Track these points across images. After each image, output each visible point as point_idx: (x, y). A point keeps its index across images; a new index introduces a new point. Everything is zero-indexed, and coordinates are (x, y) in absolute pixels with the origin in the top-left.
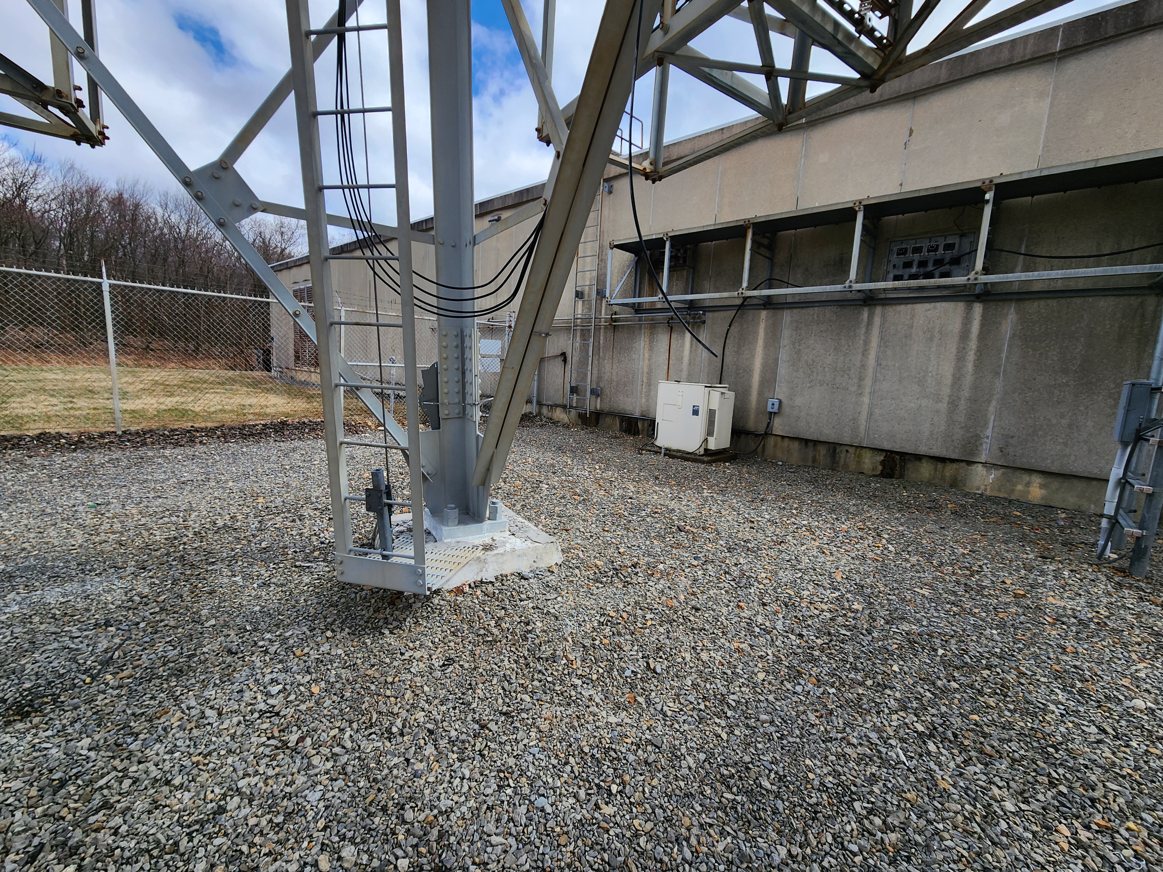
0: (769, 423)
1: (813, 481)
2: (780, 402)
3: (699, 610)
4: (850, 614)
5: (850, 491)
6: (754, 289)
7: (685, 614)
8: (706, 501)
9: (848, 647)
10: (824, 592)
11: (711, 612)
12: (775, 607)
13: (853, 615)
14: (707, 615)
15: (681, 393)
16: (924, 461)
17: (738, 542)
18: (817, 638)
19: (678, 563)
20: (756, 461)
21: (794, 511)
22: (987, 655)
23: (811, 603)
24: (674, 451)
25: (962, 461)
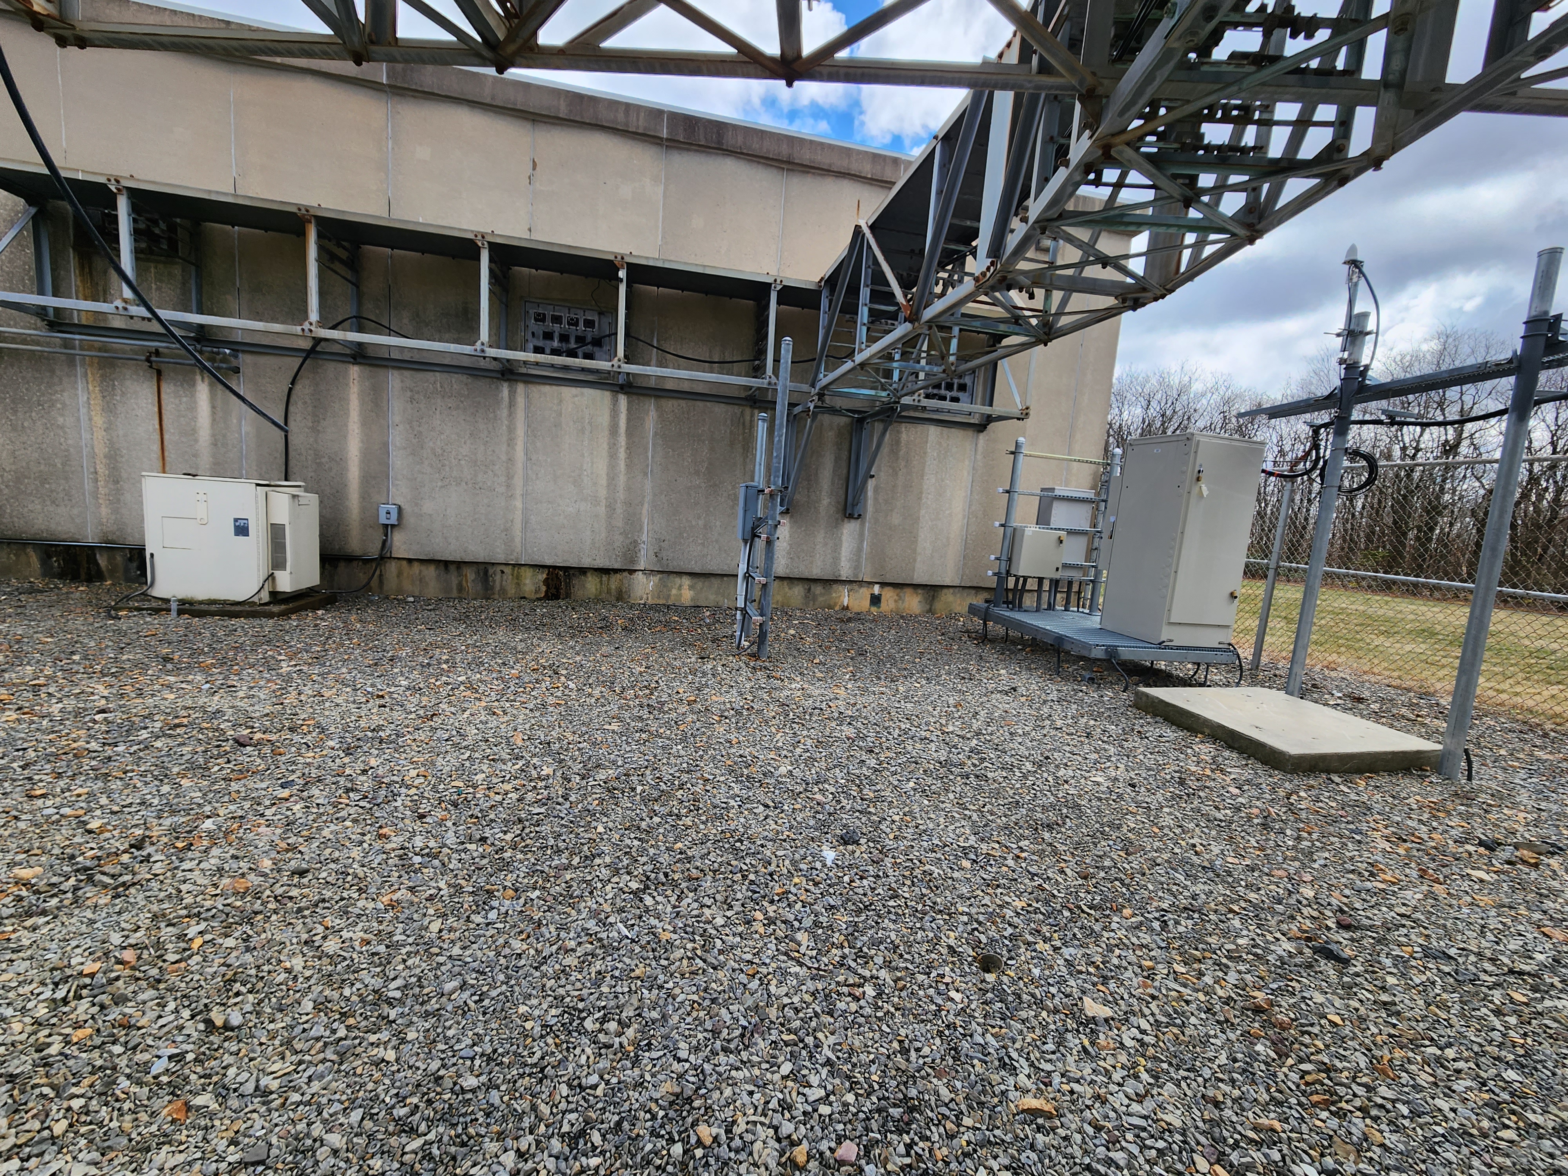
0: (384, 542)
1: (463, 618)
2: (400, 509)
3: (307, 871)
4: (541, 784)
5: (513, 624)
6: (334, 328)
7: (279, 891)
8: (288, 679)
9: (545, 829)
10: (504, 767)
11: (333, 866)
12: (439, 814)
13: (543, 784)
14: (324, 875)
15: (202, 497)
16: (589, 574)
17: (361, 735)
18: (505, 833)
19: (247, 805)
20: (371, 602)
21: (445, 666)
22: (677, 774)
23: (489, 788)
24: (201, 602)
25: (625, 570)
